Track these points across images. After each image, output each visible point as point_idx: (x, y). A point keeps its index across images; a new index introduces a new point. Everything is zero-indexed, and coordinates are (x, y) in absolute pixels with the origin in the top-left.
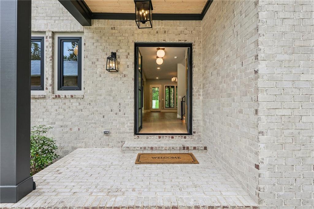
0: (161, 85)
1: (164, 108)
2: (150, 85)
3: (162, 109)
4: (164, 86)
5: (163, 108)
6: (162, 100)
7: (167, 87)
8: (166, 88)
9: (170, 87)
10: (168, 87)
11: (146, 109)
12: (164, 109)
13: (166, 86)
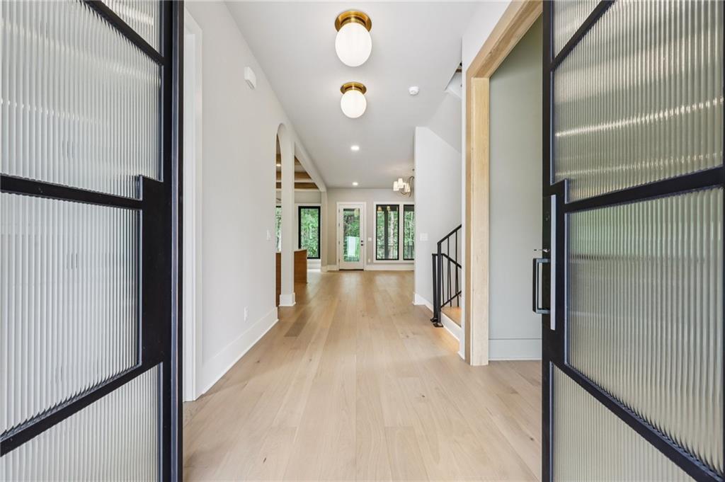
0: (365, 203)
1: (372, 260)
2: (338, 203)
3: (368, 263)
4: (372, 204)
5: (369, 261)
6: (368, 242)
7: (379, 208)
8: (377, 210)
9: (388, 207)
10: (384, 207)
11: (329, 263)
12: (372, 263)
13: (377, 206)
